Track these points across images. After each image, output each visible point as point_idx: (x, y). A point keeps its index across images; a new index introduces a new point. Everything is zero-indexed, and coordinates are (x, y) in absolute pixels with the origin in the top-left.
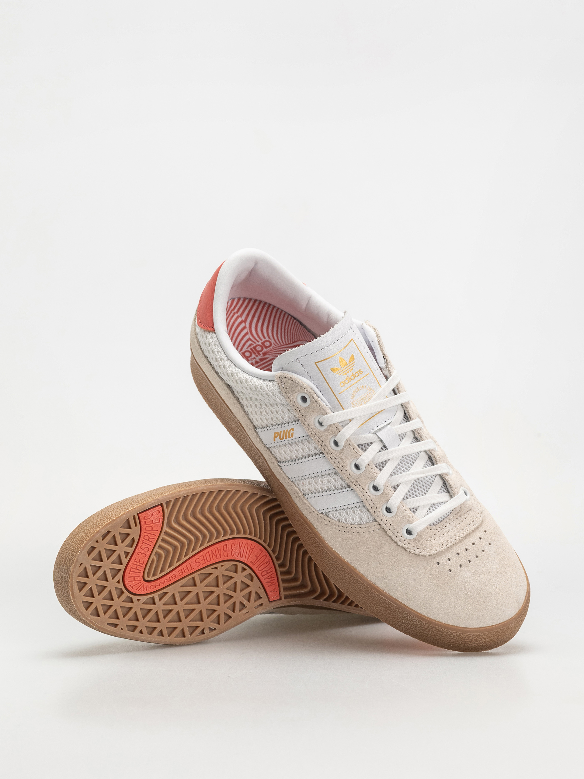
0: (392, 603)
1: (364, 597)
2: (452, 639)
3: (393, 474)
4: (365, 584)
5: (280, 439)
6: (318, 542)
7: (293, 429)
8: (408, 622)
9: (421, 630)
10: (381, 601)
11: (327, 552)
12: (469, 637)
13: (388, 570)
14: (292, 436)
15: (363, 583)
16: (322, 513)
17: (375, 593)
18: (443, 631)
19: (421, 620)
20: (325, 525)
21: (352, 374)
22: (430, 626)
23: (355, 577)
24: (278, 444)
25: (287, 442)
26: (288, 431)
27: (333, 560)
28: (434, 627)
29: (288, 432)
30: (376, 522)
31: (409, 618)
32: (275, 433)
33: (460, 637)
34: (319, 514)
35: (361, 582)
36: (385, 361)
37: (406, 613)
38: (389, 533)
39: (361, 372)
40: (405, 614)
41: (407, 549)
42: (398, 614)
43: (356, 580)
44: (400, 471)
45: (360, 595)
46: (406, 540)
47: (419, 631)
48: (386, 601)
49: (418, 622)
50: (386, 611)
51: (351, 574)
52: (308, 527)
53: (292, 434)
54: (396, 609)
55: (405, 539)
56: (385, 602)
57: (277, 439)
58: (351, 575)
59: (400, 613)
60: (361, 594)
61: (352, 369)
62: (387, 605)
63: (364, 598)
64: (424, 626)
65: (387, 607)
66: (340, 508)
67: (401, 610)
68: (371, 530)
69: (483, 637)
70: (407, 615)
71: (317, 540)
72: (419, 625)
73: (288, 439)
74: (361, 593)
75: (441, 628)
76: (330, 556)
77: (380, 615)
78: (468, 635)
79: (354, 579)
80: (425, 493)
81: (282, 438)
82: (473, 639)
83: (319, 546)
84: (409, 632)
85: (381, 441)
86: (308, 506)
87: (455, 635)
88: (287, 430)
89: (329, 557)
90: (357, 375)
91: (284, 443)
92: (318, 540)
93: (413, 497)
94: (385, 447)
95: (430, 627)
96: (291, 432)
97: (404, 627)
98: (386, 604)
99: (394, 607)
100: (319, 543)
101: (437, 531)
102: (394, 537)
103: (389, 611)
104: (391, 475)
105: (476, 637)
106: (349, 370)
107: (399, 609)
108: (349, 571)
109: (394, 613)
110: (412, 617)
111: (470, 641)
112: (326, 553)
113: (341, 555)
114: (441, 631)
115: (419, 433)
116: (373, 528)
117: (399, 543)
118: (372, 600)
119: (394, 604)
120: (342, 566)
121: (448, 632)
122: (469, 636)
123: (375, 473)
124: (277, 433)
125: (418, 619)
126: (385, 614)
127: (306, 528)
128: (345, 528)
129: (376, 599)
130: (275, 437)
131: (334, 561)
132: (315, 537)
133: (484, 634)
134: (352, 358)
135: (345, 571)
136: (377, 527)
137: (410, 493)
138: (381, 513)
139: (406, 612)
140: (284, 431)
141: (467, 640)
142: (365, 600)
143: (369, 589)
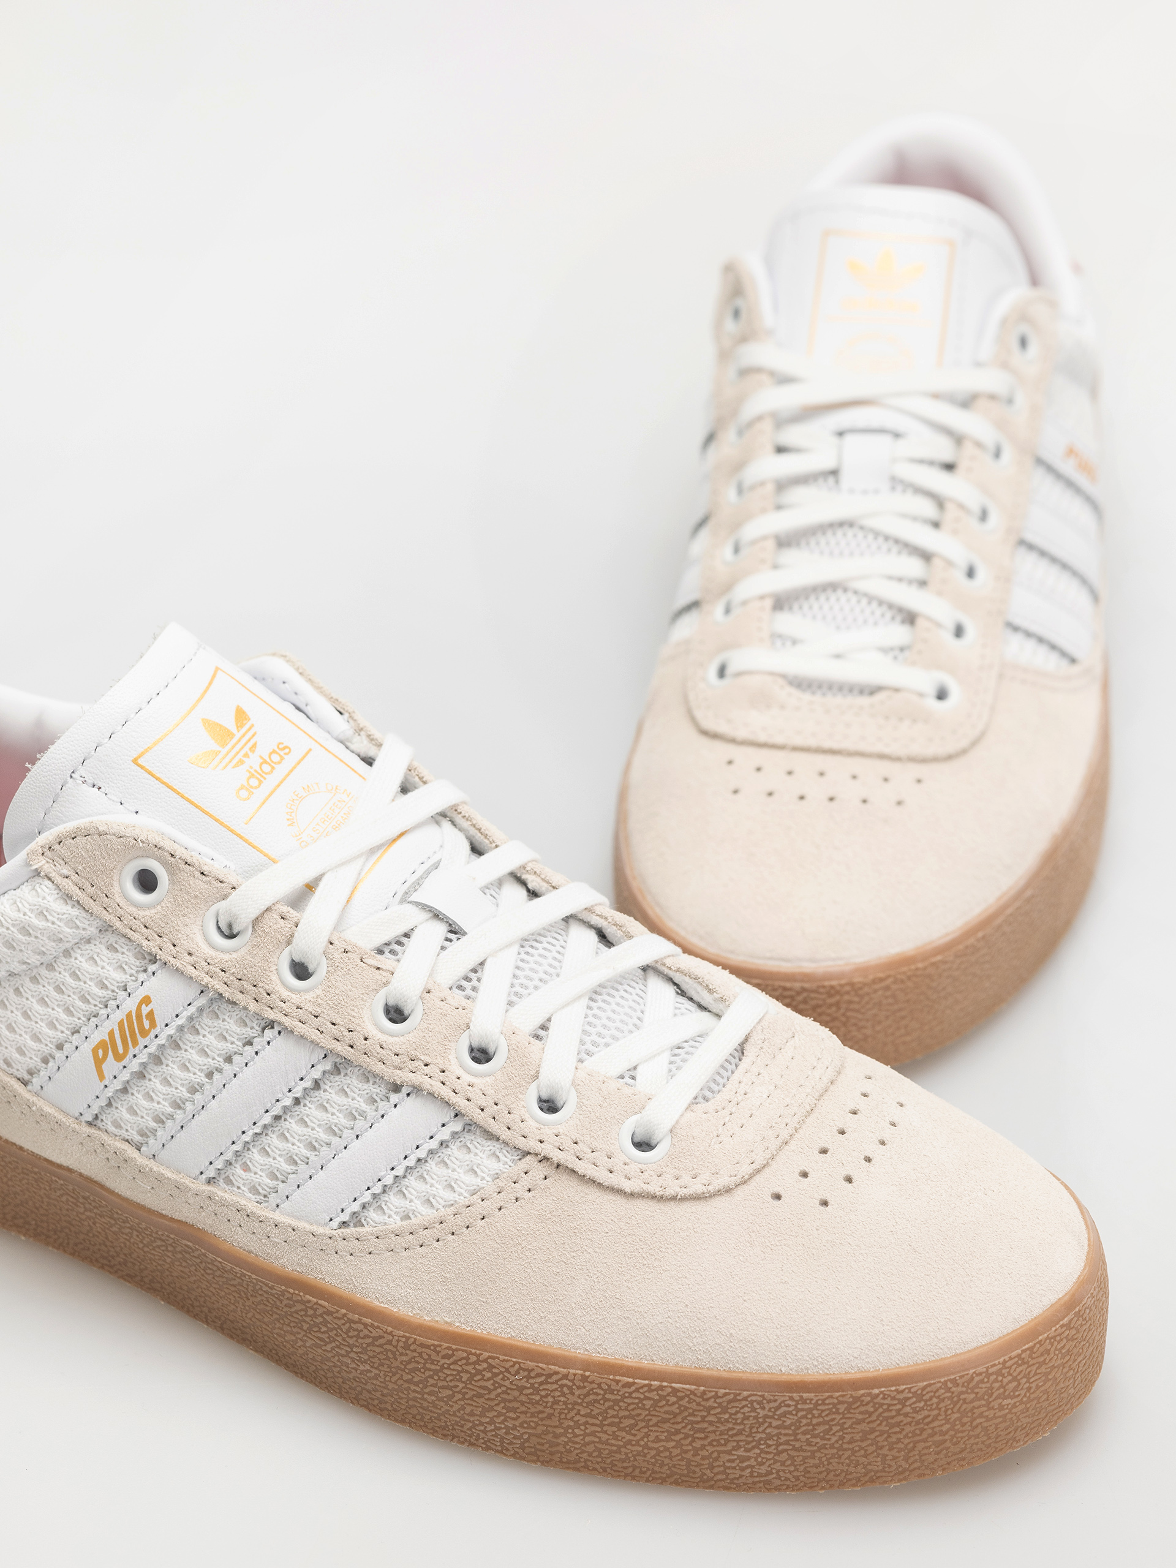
0: (687, 1386)
1: (587, 1423)
2: (927, 1421)
3: (514, 998)
4: (572, 1371)
5: (118, 1058)
6: (366, 1325)
7: (147, 1000)
8: (763, 1432)
9: (814, 1440)
10: (648, 1403)
11: (408, 1338)
12: (976, 1386)
13: (630, 1285)
14: (153, 1024)
15: (564, 1371)
16: (344, 1224)
17: (617, 1382)
18: (888, 1401)
19: (805, 1395)
20: (368, 1256)
21: (261, 757)
22: (840, 1403)
23: (532, 1364)
24: (117, 1085)
25: (143, 1058)
26: (134, 1015)
27: (438, 1353)
28: (856, 1399)
29: (134, 1018)
30: (528, 1157)
31: (762, 1413)
32: (95, 1051)
33: (948, 1398)
34: (334, 1232)
35: (557, 1373)
36: (346, 715)
37: (745, 1399)
38: (581, 1167)
39: (283, 749)
40: (744, 1403)
41: (662, 1193)
42: (719, 1421)
43: (539, 1375)
44: (530, 984)
45: (572, 1424)
46: (644, 1167)
47: (807, 1448)
48: (665, 1393)
49: (798, 1410)
50: (678, 1432)
51: (513, 1366)
52: (315, 1300)
53: (151, 1015)
54: (707, 1400)
55: (640, 1166)
56: (662, 1398)
57: (111, 1065)
58: (517, 1366)
59: (725, 1410)
60: (572, 1419)
61: (255, 745)
62: (673, 1404)
63: (591, 1429)
64: (820, 1416)
65: (676, 1415)
66: (395, 1172)
67: (726, 1394)
68: (520, 1190)
69: (1020, 1369)
70: (752, 1402)
71: (360, 1322)
72: (804, 1421)
73: (142, 1042)
74: (573, 1414)
75: (876, 1391)
76: (422, 1345)
77: (662, 1465)
78: (972, 1378)
79: (532, 1374)
80: (635, 1025)
81: (121, 1051)
82: (991, 1388)
83: (376, 1339)
84: (778, 1471)
85: (437, 916)
86: (290, 1225)
87: (931, 1399)
88: (129, 1015)
89: (420, 1354)
90: (276, 758)
91: (134, 1066)
92: (365, 1320)
93: (607, 1045)
94: (455, 931)
95: (842, 1408)
96: (145, 1010)
97: (756, 1460)
98: (667, 1404)
99: (698, 1400)
100: (372, 1326)
101: (727, 1112)
102: (602, 1176)
103: (687, 1425)
104: (510, 1004)
105: (1000, 1378)
106: (246, 749)
107: (716, 1396)
108: (502, 1357)
109: (705, 1425)
110: (769, 1402)
111: (983, 1402)
112: (407, 1346)
113: (457, 1324)
114: (881, 1405)
115: (538, 872)
116: (525, 1182)
117: (628, 1186)
118: (617, 1420)
119: (693, 1387)
120: (475, 1354)
121: (906, 1395)
122: (977, 1379)
123: (460, 1009)
124: (102, 1044)
125: (791, 1398)
126: (679, 1444)
127: (311, 1308)
128: (437, 1226)
129: (629, 1404)
130: (99, 1063)
131: (443, 1357)
132: (350, 1315)
133: (1019, 1356)
134: (241, 716)
135: (491, 1367)
136: (538, 1170)
137: (592, 1038)
138: (531, 1122)
139: (746, 1393)
140: (121, 1024)
141: (972, 1401)
142: (593, 1434)
143: (593, 1382)
